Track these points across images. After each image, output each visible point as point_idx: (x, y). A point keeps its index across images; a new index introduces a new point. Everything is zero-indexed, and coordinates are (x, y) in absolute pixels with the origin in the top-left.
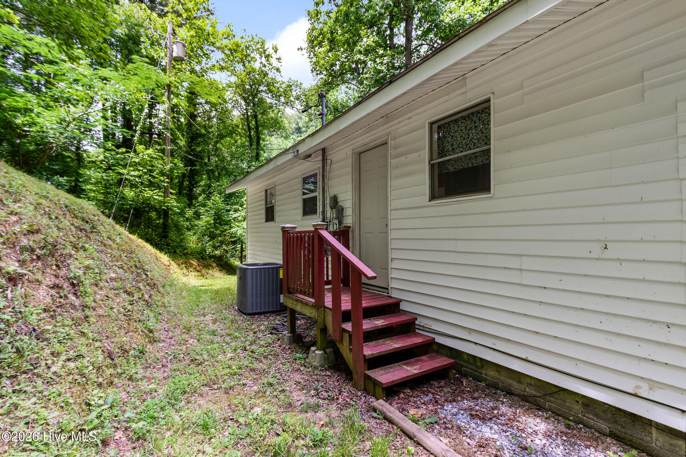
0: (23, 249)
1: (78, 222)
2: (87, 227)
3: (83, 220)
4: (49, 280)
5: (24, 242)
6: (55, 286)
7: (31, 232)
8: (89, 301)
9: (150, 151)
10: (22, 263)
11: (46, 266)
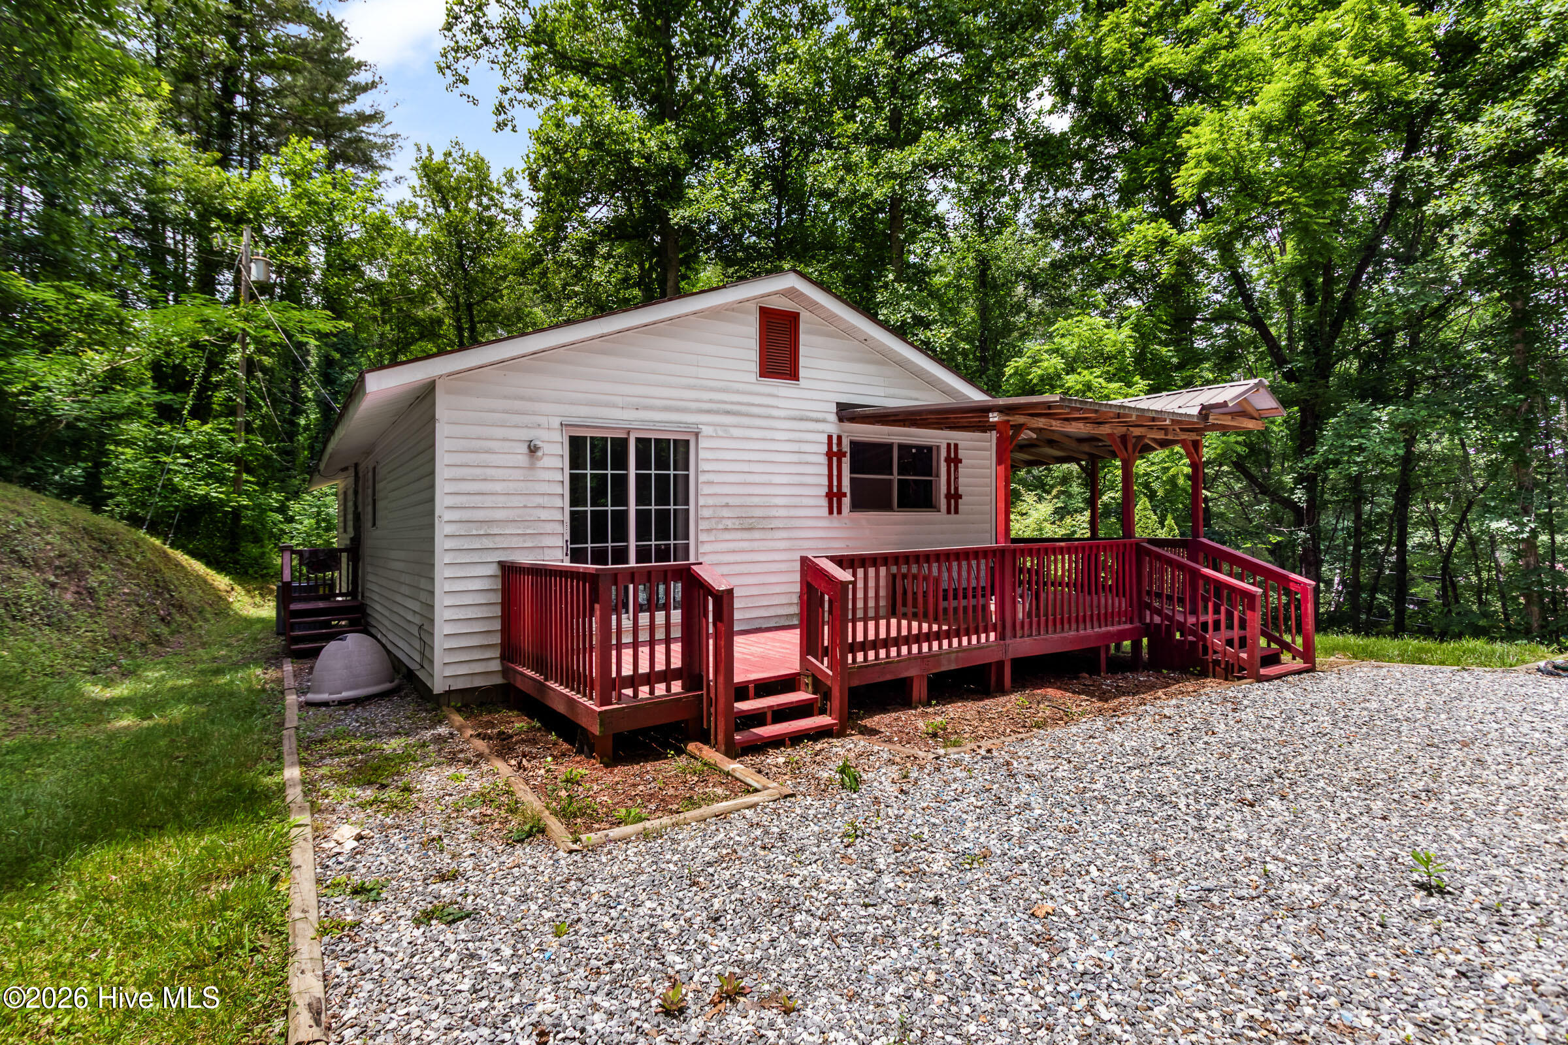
0: (57, 567)
1: (95, 544)
2: (104, 547)
3: (101, 540)
4: (73, 589)
5: (57, 563)
6: (77, 593)
7: (60, 556)
8: (102, 605)
9: (207, 428)
10: (57, 576)
11: (71, 579)
